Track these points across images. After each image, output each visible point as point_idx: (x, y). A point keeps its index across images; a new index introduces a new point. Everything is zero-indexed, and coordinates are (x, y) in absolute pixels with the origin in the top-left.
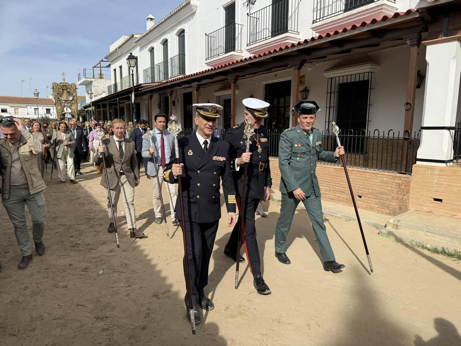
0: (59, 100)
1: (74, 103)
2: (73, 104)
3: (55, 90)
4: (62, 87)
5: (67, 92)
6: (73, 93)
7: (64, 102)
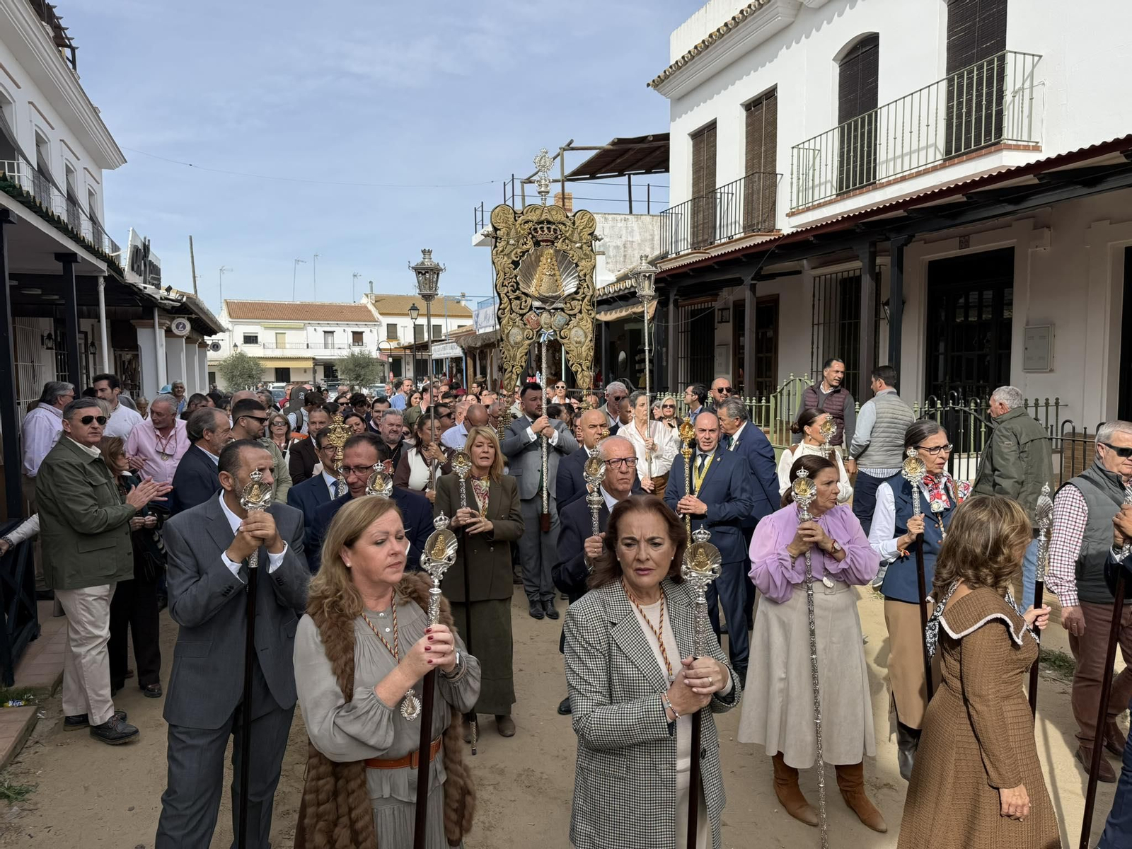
0: (518, 298)
1: (580, 312)
2: (575, 315)
3: (503, 243)
4: (535, 229)
5: (557, 251)
6: (581, 259)
7: (537, 304)
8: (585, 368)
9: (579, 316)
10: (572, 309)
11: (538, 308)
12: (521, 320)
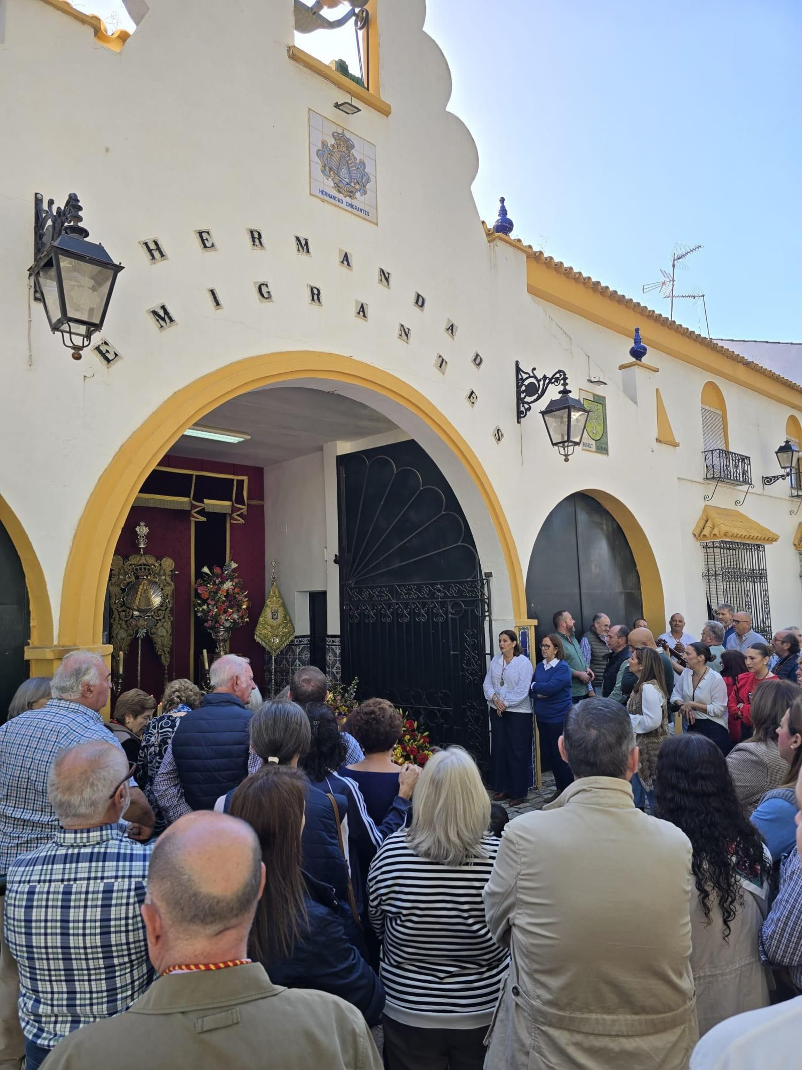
8: (166, 652)
9: (163, 621)
10: (159, 616)
11: (137, 616)
12: (126, 624)
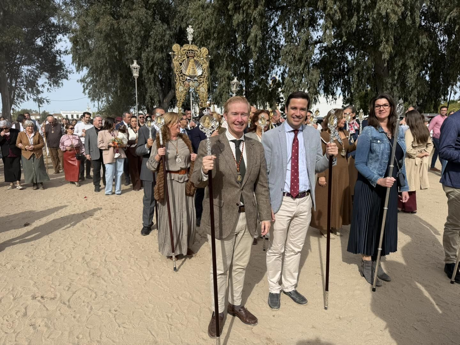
0: (182, 76)
1: (203, 82)
2: (201, 83)
3: (176, 57)
4: (187, 53)
5: (195, 60)
6: (203, 64)
7: (188, 78)
9: (203, 83)
10: (200, 81)
11: (189, 80)
12: (183, 83)
